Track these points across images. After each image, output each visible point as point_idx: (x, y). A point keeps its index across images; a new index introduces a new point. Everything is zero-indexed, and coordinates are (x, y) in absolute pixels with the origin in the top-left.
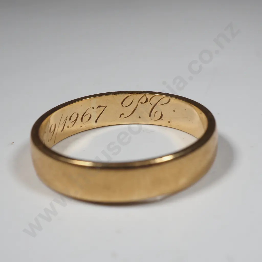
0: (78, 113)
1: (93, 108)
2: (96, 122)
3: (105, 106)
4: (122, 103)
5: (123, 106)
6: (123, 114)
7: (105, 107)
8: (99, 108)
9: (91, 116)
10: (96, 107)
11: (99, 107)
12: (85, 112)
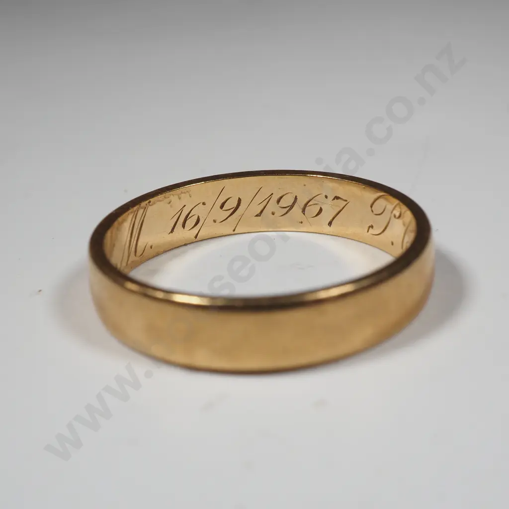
0: (296, 196)
1: (326, 197)
2: (330, 224)
3: (346, 201)
4: (371, 207)
5: (372, 211)
6: (372, 227)
7: (346, 203)
8: (336, 200)
9: (321, 210)
10: (330, 198)
11: (337, 198)
12: (311, 200)
